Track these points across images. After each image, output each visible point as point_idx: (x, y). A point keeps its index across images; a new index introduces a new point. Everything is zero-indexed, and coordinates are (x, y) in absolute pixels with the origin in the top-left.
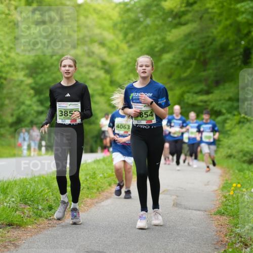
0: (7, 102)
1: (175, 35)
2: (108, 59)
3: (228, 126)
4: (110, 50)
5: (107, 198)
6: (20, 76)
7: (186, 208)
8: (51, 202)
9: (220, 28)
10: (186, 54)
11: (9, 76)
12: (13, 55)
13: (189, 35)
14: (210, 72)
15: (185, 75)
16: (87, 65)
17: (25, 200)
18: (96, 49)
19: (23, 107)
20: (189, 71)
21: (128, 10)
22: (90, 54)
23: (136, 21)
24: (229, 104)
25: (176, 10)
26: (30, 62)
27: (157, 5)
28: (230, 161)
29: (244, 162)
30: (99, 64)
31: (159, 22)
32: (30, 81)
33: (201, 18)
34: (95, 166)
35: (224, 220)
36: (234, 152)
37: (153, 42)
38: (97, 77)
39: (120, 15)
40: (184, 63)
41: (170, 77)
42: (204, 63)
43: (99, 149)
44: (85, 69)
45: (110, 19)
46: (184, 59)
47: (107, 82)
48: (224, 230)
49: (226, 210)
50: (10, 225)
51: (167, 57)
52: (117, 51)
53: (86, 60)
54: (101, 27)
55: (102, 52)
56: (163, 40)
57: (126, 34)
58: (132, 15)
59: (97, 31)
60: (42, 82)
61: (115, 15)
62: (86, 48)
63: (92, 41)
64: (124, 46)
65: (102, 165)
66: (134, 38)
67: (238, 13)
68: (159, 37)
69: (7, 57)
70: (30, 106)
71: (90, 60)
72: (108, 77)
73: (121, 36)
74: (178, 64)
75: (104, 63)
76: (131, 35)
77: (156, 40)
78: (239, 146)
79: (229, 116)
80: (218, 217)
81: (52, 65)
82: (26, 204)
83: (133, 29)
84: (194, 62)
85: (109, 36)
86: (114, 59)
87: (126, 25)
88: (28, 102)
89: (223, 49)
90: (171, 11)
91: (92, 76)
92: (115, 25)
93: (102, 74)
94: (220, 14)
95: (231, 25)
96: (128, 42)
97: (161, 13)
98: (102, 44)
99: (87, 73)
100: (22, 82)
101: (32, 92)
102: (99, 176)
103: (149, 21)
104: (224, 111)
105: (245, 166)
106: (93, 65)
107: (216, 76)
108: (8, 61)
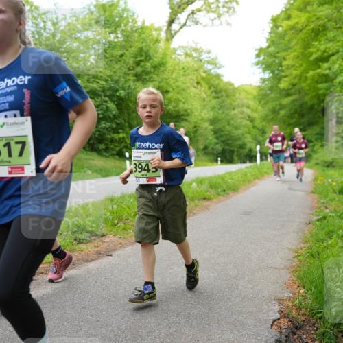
0: (200, 138)
1: (286, 101)
2: (251, 115)
3: (315, 148)
4: (253, 110)
5: (253, 186)
6: (206, 125)
7: (296, 190)
8: (225, 188)
9: (309, 97)
10: (293, 110)
11: (201, 125)
12: (203, 115)
13: (293, 101)
14: (305, 120)
15: (292, 121)
16: (241, 118)
17: (211, 187)
18: (245, 110)
19: (208, 141)
20: (294, 120)
21: (261, 90)
22: (242, 113)
23: (266, 95)
24: (316, 137)
25: (286, 88)
26: (211, 118)
27: (277, 87)
28: (318, 166)
29: (325, 166)
30: (247, 118)
31: (278, 95)
32: (211, 127)
33: (300, 92)
34: (246, 170)
35: (316, 196)
36: (319, 161)
37: (274, 105)
38: (246, 124)
39: (258, 93)
40: (291, 116)
41: (284, 123)
42: (302, 115)
43: (248, 162)
44: (239, 121)
45: (252, 94)
46: (291, 114)
47: (251, 127)
48: (315, 201)
49: (316, 190)
50: (205, 199)
51: (282, 113)
52: (256, 111)
53: (240, 116)
54: (248, 99)
55: (248, 111)
56: (280, 104)
57: (260, 102)
58: (264, 92)
59: (245, 101)
60: (217, 127)
61: (255, 93)
62: (240, 110)
63: (243, 106)
64: (260, 108)
65: (250, 169)
66: (265, 104)
67: (319, 89)
68: (278, 103)
69: (200, 115)
70: (211, 140)
71: (242, 116)
72: (251, 124)
73: (258, 102)
74: (288, 117)
75: (249, 117)
76: (263, 102)
77: (276, 104)
78: (322, 159)
79: (316, 143)
80: (312, 194)
81: (223, 119)
82: (212, 189)
83: (264, 99)
84: (296, 115)
85: (252, 103)
86: (255, 115)
87: (260, 97)
88: (210, 138)
89: (312, 107)
90: (284, 89)
91: (243, 124)
92: (255, 97)
93: (248, 123)
94: (310, 90)
95: (315, 96)
96: (261, 106)
97: (278, 91)
98: (248, 107)
99: (241, 122)
100: (206, 128)
101: (212, 133)
102: (249, 175)
103: (273, 95)
104: (313, 140)
105: (325, 168)
106: (244, 118)
107: (308, 121)
108: (200, 118)
